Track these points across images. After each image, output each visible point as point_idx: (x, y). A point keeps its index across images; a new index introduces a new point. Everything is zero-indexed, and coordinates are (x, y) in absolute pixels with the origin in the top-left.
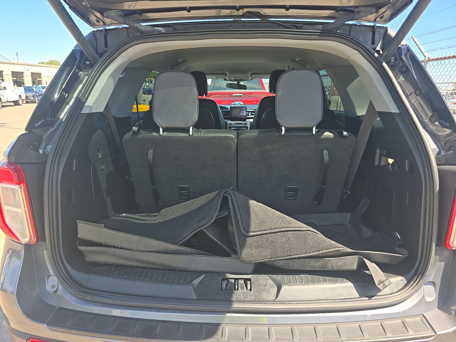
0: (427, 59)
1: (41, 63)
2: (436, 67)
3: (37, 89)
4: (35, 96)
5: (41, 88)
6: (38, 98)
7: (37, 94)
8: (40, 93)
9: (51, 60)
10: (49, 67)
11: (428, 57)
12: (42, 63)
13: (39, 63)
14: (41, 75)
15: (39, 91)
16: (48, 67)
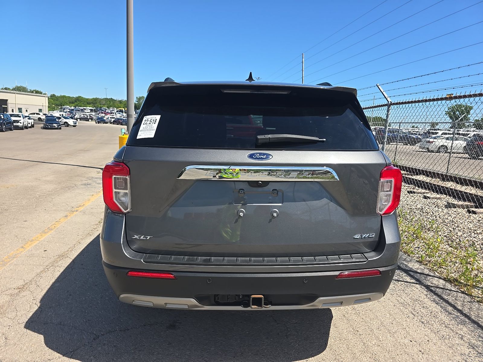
0: (390, 103)
1: (4, 88)
2: (396, 110)
3: (5, 117)
4: (3, 124)
5: (10, 116)
6: (6, 126)
7: (4, 122)
8: (8, 121)
9: (18, 86)
10: (17, 94)
11: (391, 102)
12: (6, 89)
13: (2, 89)
14: (7, 102)
15: (8, 119)
16: (15, 93)
